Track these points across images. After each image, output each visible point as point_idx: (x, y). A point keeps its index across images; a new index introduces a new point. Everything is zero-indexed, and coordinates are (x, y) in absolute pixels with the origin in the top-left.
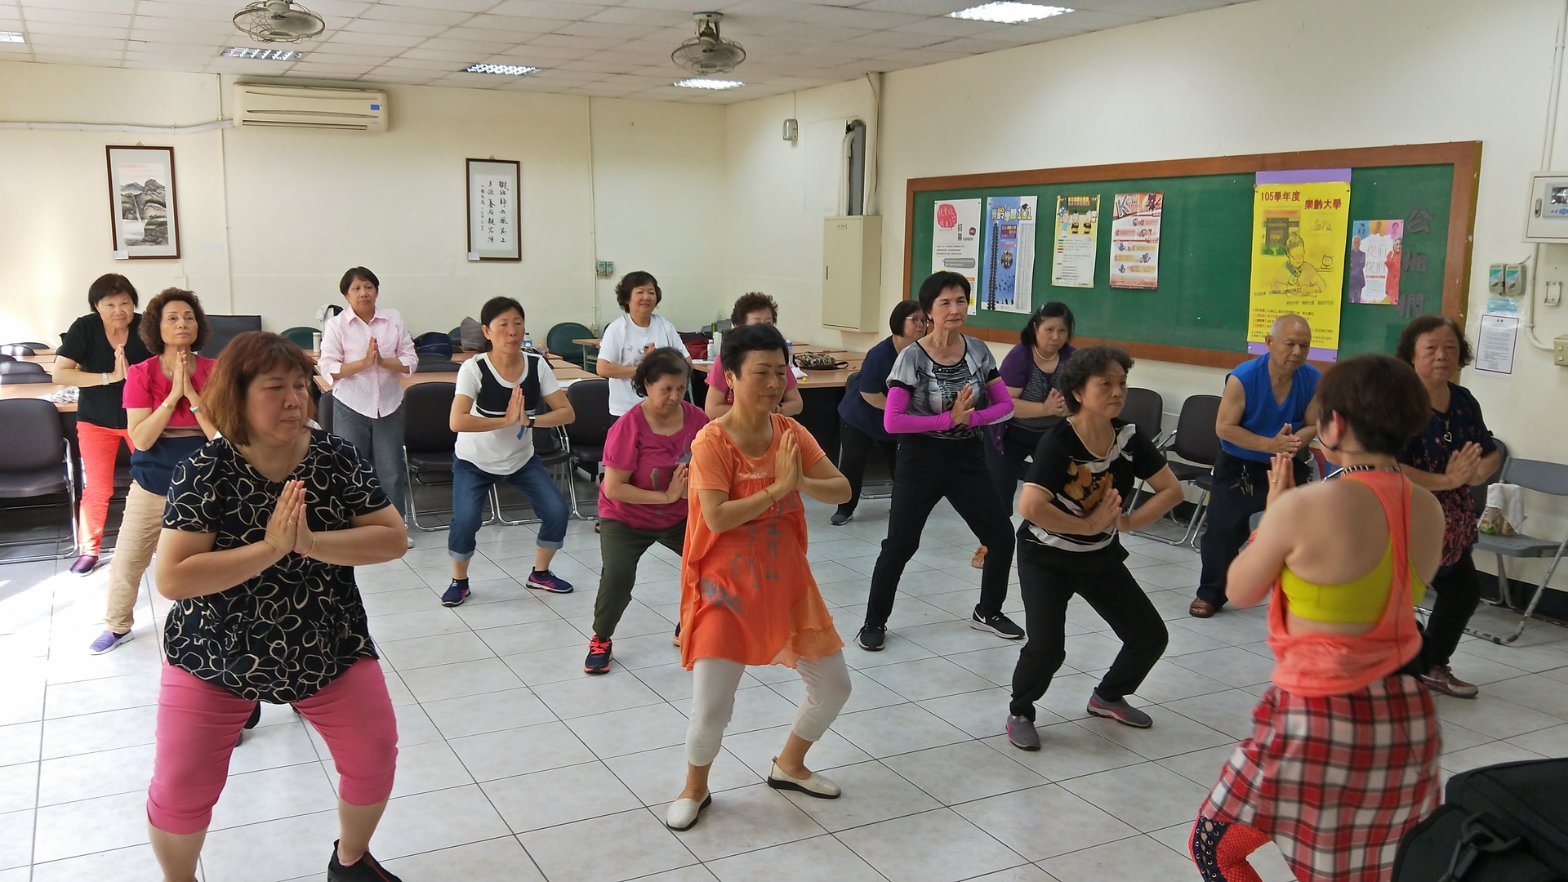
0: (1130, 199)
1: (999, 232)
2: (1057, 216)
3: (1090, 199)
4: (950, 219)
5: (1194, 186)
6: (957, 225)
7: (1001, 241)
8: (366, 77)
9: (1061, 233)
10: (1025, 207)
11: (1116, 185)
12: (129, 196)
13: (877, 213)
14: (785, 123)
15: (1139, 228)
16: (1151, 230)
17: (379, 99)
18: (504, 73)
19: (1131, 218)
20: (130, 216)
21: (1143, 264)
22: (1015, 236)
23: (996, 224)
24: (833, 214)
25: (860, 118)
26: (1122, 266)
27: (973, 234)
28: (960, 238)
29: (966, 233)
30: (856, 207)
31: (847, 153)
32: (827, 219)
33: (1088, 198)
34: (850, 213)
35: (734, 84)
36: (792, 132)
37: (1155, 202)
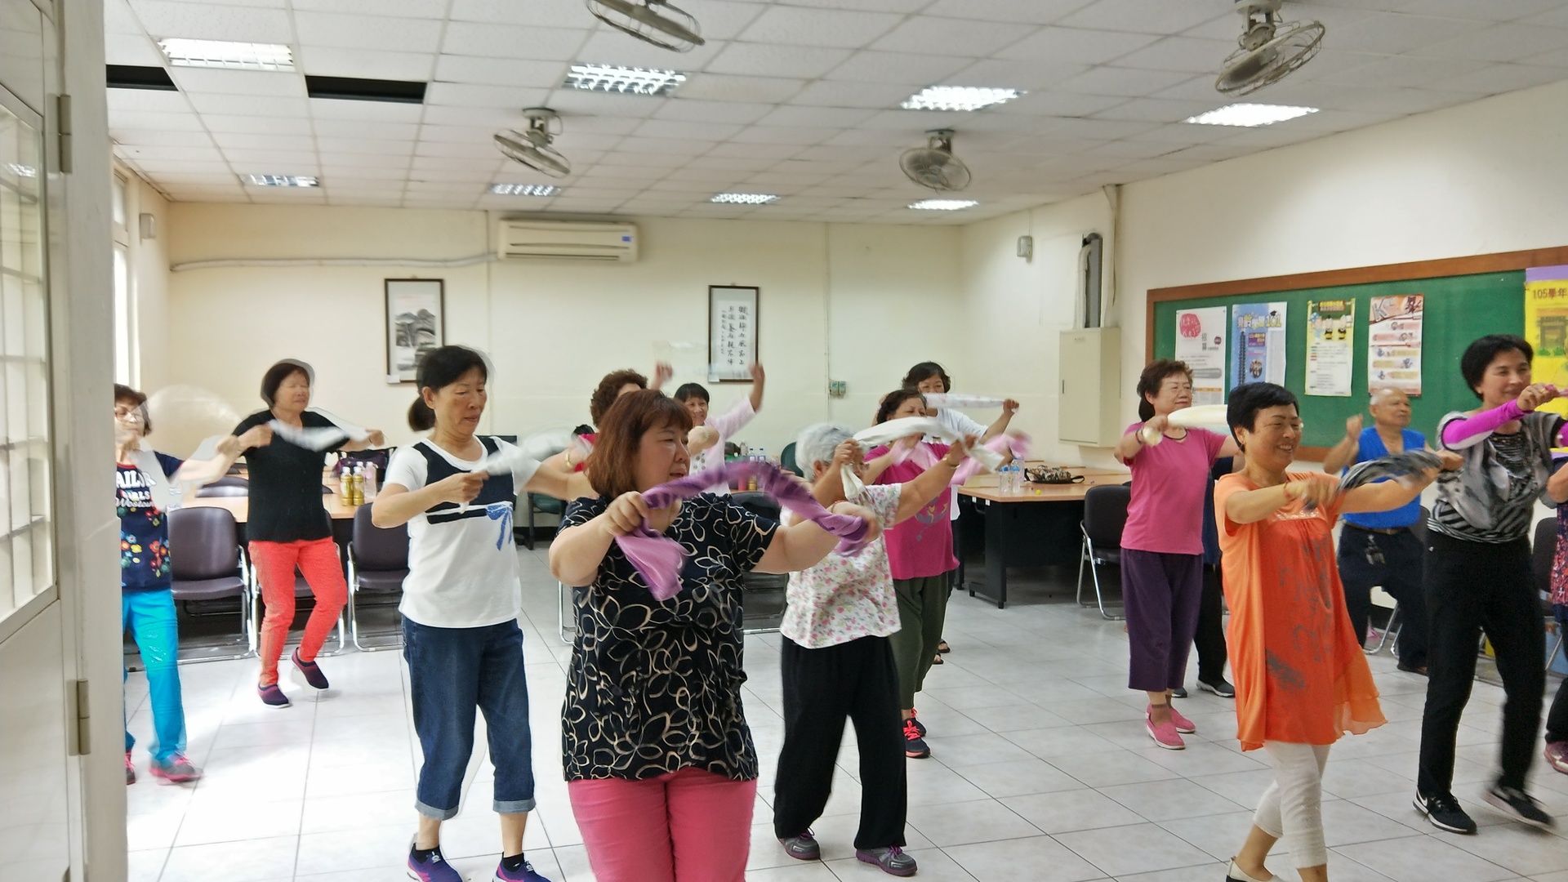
0: (1387, 301)
1: (1247, 340)
2: (1309, 323)
3: (1344, 302)
4: (1193, 329)
5: (1457, 286)
6: (1201, 334)
7: (1249, 349)
8: (619, 211)
9: (1314, 338)
10: (1273, 313)
11: (1372, 288)
12: (403, 325)
13: (1116, 326)
14: (1020, 240)
15: (1398, 332)
16: (1411, 334)
17: (631, 231)
18: (746, 203)
19: (1389, 322)
20: (403, 343)
21: (1405, 370)
22: (1264, 344)
23: (1243, 332)
24: (1070, 327)
25: (1098, 231)
26: (1382, 372)
27: (1219, 343)
28: (1204, 347)
29: (1211, 343)
30: (1093, 320)
31: (1083, 267)
32: (1062, 334)
33: (1341, 303)
34: (1087, 325)
35: (969, 204)
36: (1027, 250)
37: (1415, 305)
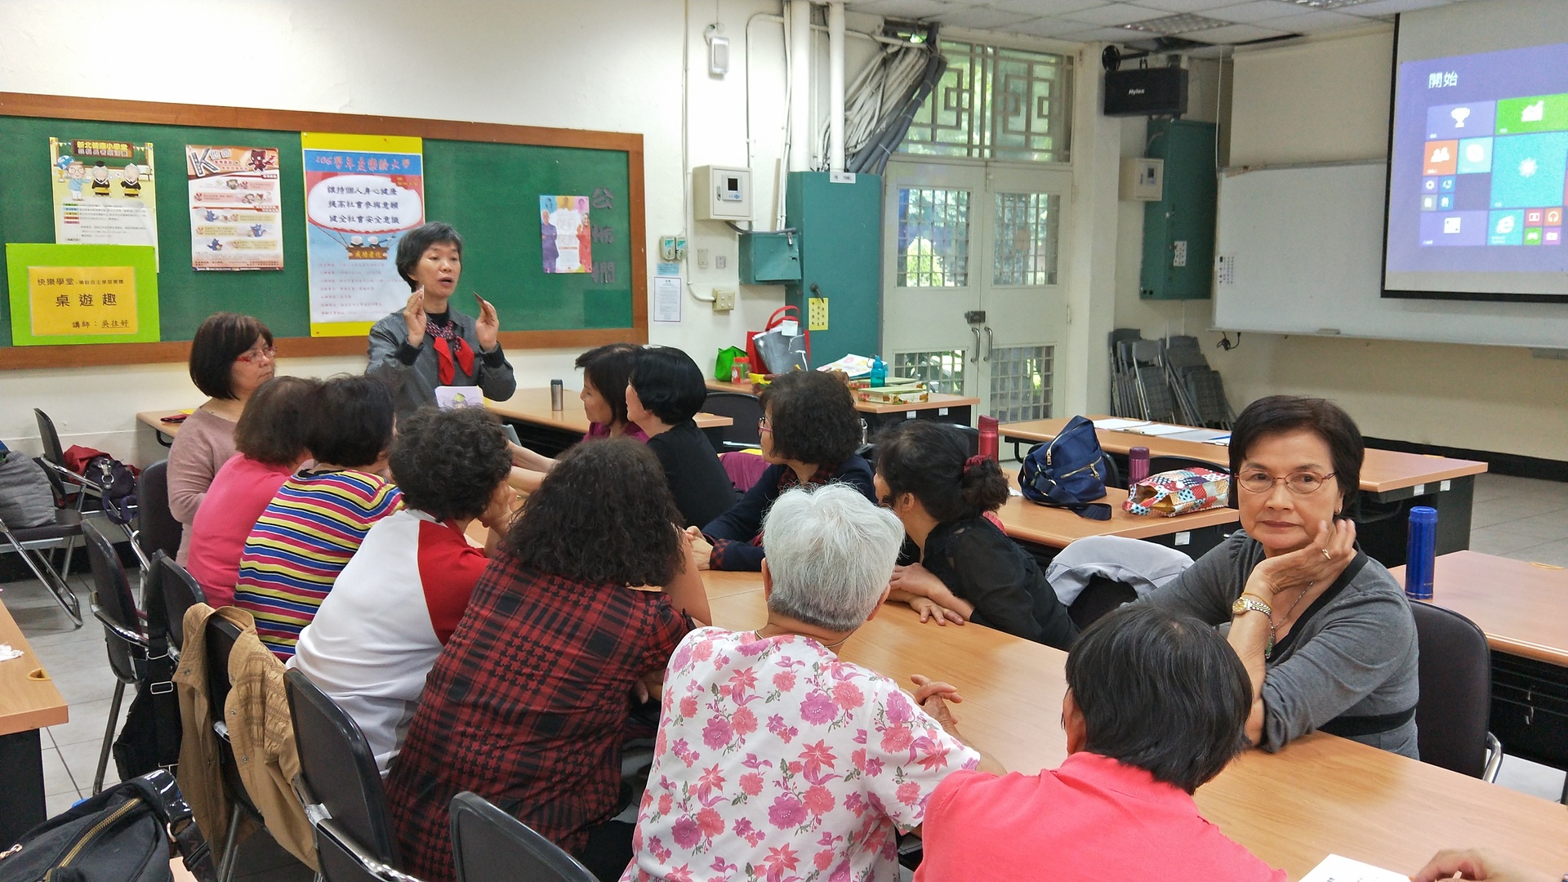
0: (215, 153)
2: (55, 168)
3: (130, 147)
9: (69, 192)
15: (239, 192)
16: (261, 196)
19: (224, 179)
21: (254, 238)
26: (217, 241)
33: (124, 147)
37: (264, 161)
